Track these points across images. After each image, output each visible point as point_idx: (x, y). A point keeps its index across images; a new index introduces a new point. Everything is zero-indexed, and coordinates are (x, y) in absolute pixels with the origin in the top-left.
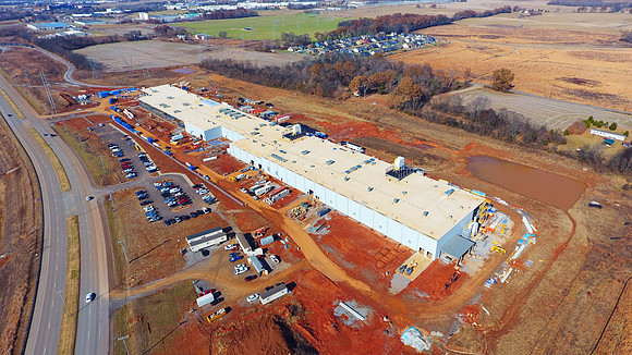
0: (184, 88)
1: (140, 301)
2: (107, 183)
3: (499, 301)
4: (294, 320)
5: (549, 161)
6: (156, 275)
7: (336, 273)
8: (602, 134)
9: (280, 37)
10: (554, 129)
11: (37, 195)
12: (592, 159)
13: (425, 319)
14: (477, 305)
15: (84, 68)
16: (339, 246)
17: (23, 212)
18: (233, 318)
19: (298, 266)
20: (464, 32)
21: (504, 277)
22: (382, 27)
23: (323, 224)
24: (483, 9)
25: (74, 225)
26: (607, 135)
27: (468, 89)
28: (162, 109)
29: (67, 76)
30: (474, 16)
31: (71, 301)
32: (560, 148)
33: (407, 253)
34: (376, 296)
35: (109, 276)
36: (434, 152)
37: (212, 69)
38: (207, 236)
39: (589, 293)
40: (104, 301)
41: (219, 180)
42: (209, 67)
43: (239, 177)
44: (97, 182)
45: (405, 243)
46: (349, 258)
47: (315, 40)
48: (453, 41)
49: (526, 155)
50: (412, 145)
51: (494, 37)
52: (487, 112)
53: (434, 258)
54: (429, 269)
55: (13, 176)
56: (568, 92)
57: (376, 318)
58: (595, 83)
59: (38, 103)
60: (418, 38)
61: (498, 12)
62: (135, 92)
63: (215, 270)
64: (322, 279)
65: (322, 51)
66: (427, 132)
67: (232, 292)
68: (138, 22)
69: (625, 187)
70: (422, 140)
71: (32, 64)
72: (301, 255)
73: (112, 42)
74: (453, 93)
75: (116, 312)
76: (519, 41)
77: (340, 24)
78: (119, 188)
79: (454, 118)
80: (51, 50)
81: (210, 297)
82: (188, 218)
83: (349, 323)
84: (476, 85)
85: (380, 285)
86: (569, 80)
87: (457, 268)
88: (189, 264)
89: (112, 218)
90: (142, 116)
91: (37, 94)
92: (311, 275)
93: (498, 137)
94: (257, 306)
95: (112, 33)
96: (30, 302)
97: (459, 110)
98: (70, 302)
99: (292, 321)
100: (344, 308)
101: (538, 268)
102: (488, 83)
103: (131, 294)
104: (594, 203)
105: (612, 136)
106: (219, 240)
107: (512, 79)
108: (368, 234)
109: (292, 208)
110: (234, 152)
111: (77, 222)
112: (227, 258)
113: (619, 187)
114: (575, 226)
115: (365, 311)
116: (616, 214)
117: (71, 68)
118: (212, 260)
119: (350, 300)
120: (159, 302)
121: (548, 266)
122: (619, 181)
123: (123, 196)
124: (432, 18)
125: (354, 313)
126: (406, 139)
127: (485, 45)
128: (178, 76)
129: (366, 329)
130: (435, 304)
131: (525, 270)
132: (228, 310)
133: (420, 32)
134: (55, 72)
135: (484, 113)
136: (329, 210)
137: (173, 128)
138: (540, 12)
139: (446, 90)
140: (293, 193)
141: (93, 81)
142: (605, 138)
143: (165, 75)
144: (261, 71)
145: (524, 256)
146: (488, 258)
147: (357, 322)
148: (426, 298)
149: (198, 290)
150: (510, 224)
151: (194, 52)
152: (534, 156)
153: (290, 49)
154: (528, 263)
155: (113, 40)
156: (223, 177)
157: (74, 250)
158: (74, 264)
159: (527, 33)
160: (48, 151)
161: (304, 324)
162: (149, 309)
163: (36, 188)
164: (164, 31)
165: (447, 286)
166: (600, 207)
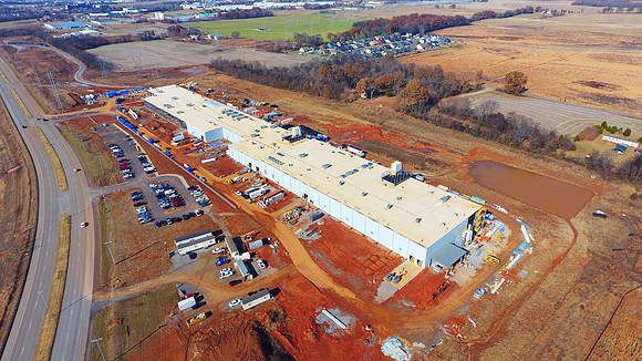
0: (191, 88)
1: (123, 303)
2: (104, 183)
3: (488, 313)
4: (274, 327)
5: (556, 168)
6: (141, 277)
7: (322, 279)
8: (615, 141)
9: (292, 38)
10: (564, 134)
11: (35, 195)
12: (600, 166)
13: (408, 329)
14: (464, 316)
15: (95, 67)
16: (328, 252)
17: (19, 211)
18: (213, 323)
19: (284, 272)
20: (482, 33)
21: (495, 288)
22: (397, 28)
23: (314, 229)
24: (505, 9)
25: (66, 225)
26: (620, 142)
27: (479, 92)
28: (165, 109)
29: (78, 76)
30: (494, 17)
31: (55, 302)
32: (568, 154)
33: (397, 261)
34: (361, 305)
35: (95, 277)
36: (437, 157)
37: (221, 69)
38: (195, 239)
39: (582, 307)
40: (86, 302)
41: (215, 182)
42: (218, 67)
43: (235, 179)
44: (94, 182)
45: (396, 251)
46: (338, 265)
47: (328, 40)
48: (470, 42)
49: (532, 161)
50: (415, 149)
51: (513, 39)
52: (495, 116)
53: (424, 267)
54: (417, 277)
55: (14, 175)
56: (584, 96)
57: (358, 326)
58: (614, 87)
59: (45, 102)
60: (433, 38)
61: (519, 13)
62: (142, 92)
63: (201, 273)
64: (308, 285)
65: (333, 52)
66: (432, 136)
67: (214, 296)
68: (153, 22)
69: (634, 197)
70: (426, 144)
71: (44, 64)
72: (289, 260)
73: (125, 42)
74: (462, 96)
75: (97, 314)
76: (539, 42)
77: (355, 25)
78: (114, 188)
79: (461, 122)
80: (65, 50)
81: (191, 301)
82: (179, 220)
83: (330, 331)
84: (488, 88)
85: (367, 293)
86: (587, 84)
87: (447, 277)
88: (175, 266)
89: (104, 219)
90: (146, 117)
91: (46, 93)
92: (297, 281)
93: (505, 143)
94: (238, 311)
95: (125, 32)
96: (15, 301)
97: (467, 114)
98: (53, 302)
99: (271, 327)
100: (326, 315)
101: (532, 279)
102: (501, 86)
103: (115, 296)
104: (599, 212)
105: (625, 142)
106: (208, 243)
107: (525, 82)
108: (359, 240)
109: (285, 212)
110: (232, 153)
111: (70, 223)
112: (213, 262)
113: (627, 196)
114: (576, 236)
115: (347, 319)
116: (621, 224)
117: (82, 67)
118: (199, 264)
119: (334, 307)
120: (141, 304)
121: (543, 278)
122: (628, 189)
123: (118, 197)
124: (450, 18)
125: (336, 321)
126: (410, 143)
127: (502, 46)
128: (187, 76)
129: (347, 338)
130: (420, 314)
131: (518, 281)
132: (208, 314)
133: (436, 33)
134: (65, 71)
135: (493, 117)
136: (323, 214)
137: (175, 128)
138: (563, 13)
139: (456, 93)
140: (288, 196)
141: (102, 80)
142: (618, 145)
143: (174, 75)
144: (269, 72)
145: (519, 266)
146: (480, 267)
147: (339, 330)
148: (411, 308)
149: (181, 293)
150: (508, 233)
151: (205, 53)
152: (541, 163)
153: (302, 50)
154: (522, 274)
155: (126, 40)
156: (219, 179)
157: (63, 250)
158: (62, 264)
159: (547, 35)
160: (49, 149)
161: (284, 331)
162: (130, 311)
163: (34, 187)
164: (177, 31)
165: (435, 295)
166: (604, 216)
